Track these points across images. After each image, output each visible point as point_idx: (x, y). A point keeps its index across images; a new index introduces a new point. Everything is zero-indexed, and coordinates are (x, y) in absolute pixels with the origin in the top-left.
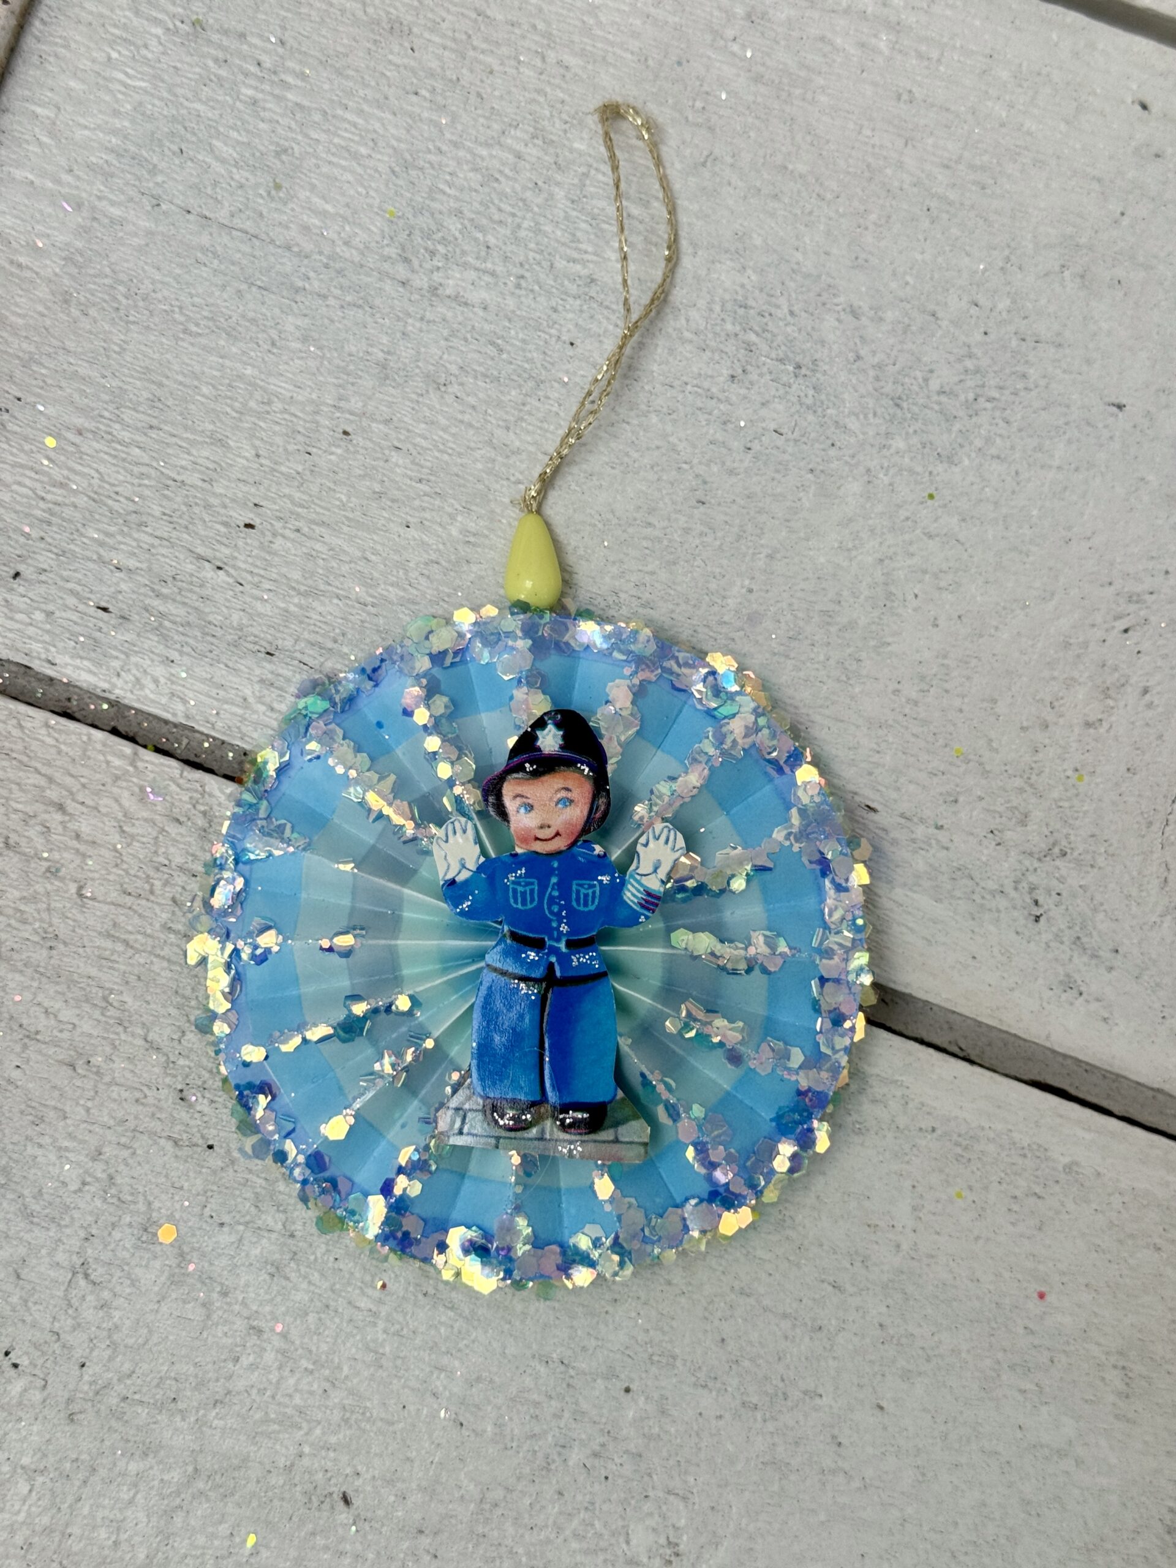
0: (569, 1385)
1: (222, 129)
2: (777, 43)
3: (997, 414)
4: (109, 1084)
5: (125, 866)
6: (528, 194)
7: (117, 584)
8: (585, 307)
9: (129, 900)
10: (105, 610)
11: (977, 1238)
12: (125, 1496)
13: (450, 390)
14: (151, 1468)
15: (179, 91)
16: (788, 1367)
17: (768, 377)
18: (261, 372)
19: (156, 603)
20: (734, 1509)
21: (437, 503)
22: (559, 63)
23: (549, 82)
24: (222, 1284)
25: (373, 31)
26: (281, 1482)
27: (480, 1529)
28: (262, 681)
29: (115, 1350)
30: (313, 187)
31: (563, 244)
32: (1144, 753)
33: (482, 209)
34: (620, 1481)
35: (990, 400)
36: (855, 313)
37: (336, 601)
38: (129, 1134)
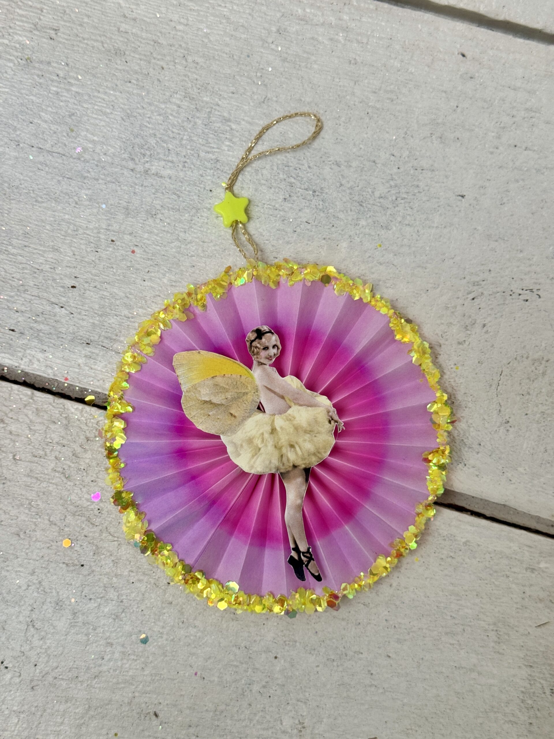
0: (250, 658)
1: (44, 107)
2: (292, 42)
3: (407, 205)
4: (36, 541)
5: (33, 444)
6: (185, 124)
7: (17, 318)
8: (215, 173)
9: (36, 459)
10: (13, 330)
11: (426, 578)
12: (59, 720)
13: (158, 216)
14: (70, 707)
15: (23, 91)
16: (346, 642)
17: (301, 198)
18: (72, 217)
19: (35, 325)
20: (327, 706)
21: (156, 269)
22: (194, 61)
23: (190, 71)
24: (93, 625)
25: (107, 55)
26: (127, 709)
27: (216, 723)
28: (86, 356)
29: (49, 658)
30: (87, 130)
31: (203, 145)
32: (485, 354)
33: (164, 133)
34: (276, 698)
35: (403, 199)
36: (338, 165)
37: (115, 317)
38: (47, 563)
